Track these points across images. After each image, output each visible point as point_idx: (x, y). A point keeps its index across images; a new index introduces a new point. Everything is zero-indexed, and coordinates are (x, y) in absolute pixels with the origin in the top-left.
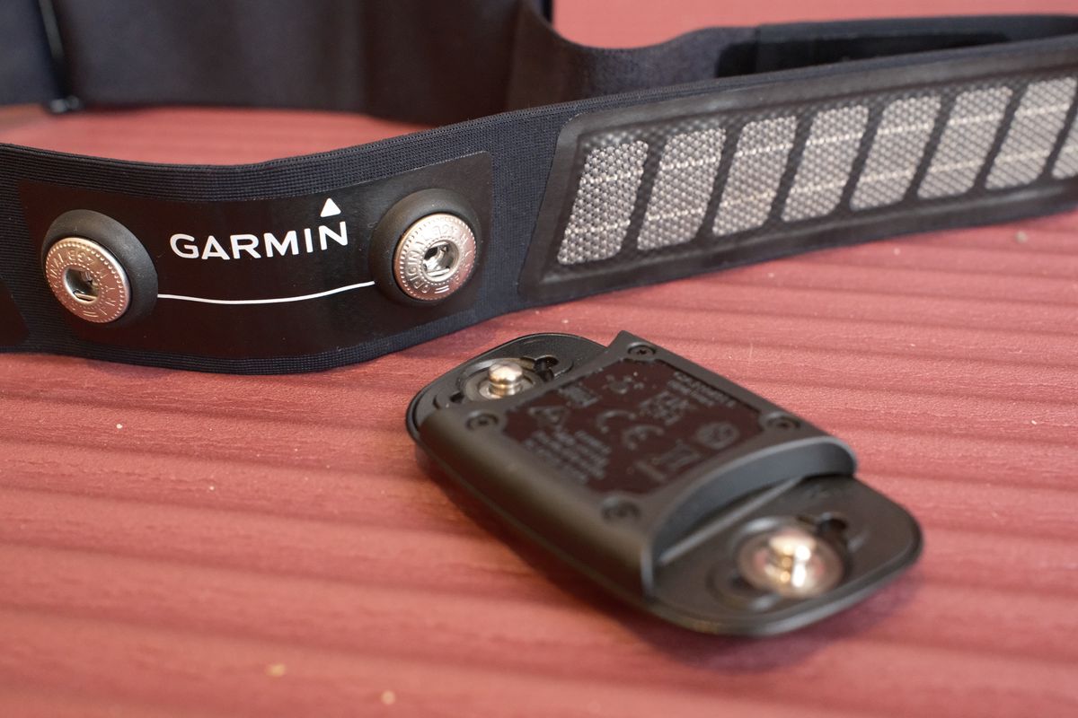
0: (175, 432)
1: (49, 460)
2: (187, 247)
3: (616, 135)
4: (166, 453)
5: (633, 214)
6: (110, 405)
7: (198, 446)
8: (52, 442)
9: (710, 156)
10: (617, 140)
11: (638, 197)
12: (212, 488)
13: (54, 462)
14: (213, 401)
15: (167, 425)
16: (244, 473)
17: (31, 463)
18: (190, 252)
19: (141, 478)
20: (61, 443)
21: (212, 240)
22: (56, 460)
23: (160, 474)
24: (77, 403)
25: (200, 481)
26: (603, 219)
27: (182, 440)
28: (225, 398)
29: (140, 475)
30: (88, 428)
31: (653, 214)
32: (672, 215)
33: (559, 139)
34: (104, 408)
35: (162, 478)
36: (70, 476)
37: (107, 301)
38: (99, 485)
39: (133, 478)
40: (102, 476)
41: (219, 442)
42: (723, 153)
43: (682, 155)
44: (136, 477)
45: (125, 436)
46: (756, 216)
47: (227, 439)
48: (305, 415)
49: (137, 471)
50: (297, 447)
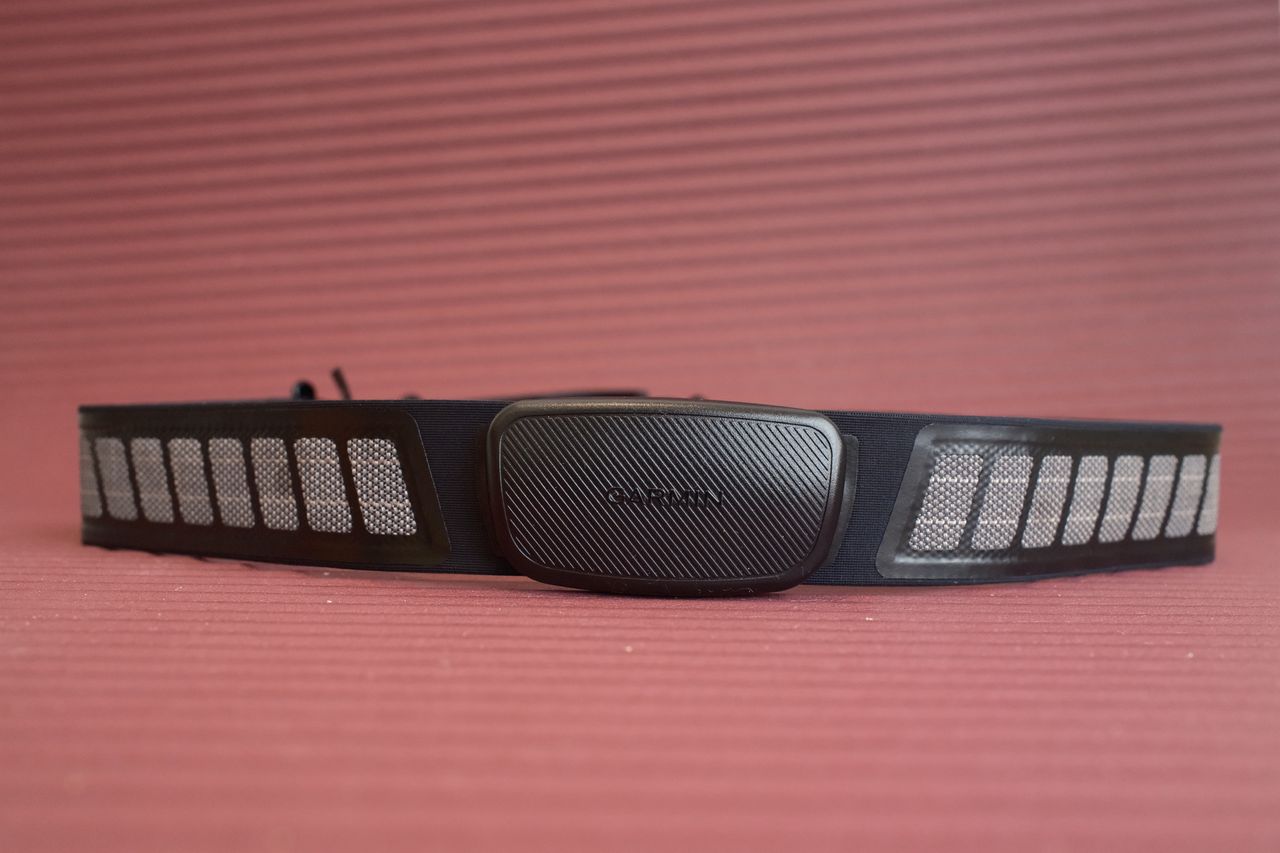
3: (971, 447)
5: (970, 515)
9: (1022, 477)
10: (972, 451)
11: (973, 501)
26: (946, 514)
31: (983, 519)
32: (996, 522)
33: (917, 440)
42: (1030, 477)
43: (1005, 473)
46: (1046, 536)
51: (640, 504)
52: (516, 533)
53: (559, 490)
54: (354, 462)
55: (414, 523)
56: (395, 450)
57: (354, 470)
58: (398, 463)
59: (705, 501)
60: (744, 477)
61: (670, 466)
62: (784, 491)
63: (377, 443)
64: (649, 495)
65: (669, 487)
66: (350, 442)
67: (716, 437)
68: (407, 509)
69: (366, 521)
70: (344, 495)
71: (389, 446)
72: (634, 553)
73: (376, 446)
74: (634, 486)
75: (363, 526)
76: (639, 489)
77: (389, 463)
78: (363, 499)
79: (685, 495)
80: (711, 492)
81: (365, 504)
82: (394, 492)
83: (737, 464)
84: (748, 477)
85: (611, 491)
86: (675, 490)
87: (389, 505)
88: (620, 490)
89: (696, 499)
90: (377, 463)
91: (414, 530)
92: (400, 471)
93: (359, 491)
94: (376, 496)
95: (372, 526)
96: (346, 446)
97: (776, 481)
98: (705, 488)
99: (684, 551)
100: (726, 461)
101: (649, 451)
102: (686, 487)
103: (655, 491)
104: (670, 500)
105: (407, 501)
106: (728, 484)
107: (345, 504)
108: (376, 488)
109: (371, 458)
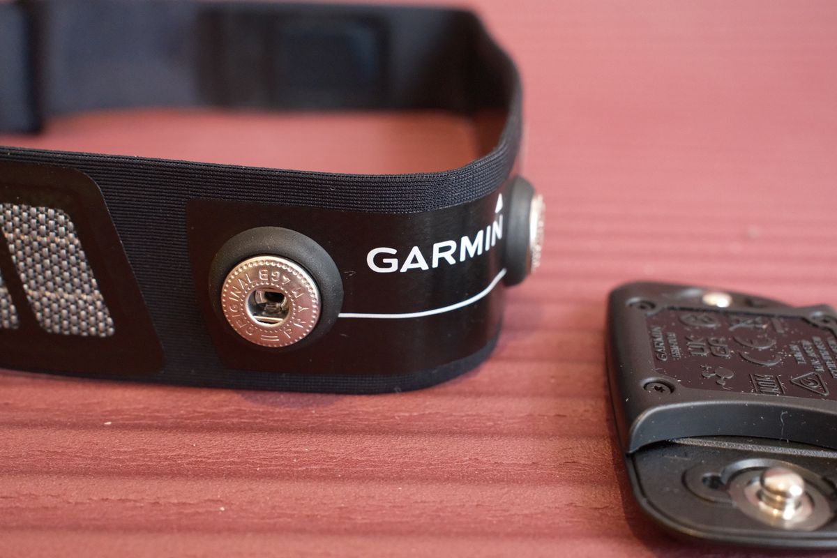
0: (155, 451)
1: (25, 493)
2: (385, 261)
4: (157, 474)
6: (73, 426)
7: (188, 464)
8: (22, 472)
12: (223, 509)
13: (31, 494)
14: (182, 415)
15: (145, 443)
16: (251, 490)
17: (4, 497)
18: (389, 265)
19: (138, 504)
20: (31, 472)
21: (415, 251)
22: (33, 492)
23: (158, 498)
24: (35, 426)
25: (206, 501)
27: (166, 458)
28: (195, 411)
29: (135, 501)
30: (55, 452)
34: (67, 430)
35: (162, 501)
36: (56, 508)
37: (297, 323)
38: (92, 516)
39: (128, 504)
40: (93, 505)
41: (209, 459)
44: (132, 502)
45: (101, 459)
47: (217, 454)
48: (288, 423)
49: (131, 497)
50: (295, 457)
54: (10, 236)
56: (70, 224)
57: (12, 247)
58: (77, 242)
63: (42, 214)
68: (99, 303)
69: (39, 315)
71: (62, 218)
73: (42, 217)
75: (36, 323)
77: (63, 241)
78: (30, 287)
81: (35, 294)
82: (76, 280)
87: (71, 297)
90: (45, 239)
91: (111, 330)
92: (82, 253)
93: (23, 276)
94: (50, 284)
95: (50, 323)
105: (96, 292)
108: (49, 273)
109: (34, 233)
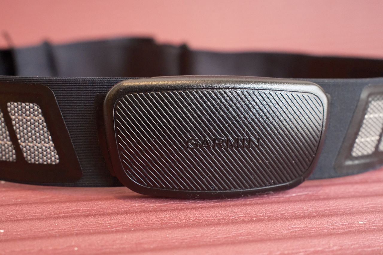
0: (36, 229)
7: (54, 233)
12: (76, 249)
25: (67, 247)
27: (43, 232)
33: (362, 95)
35: (44, 249)
41: (65, 230)
45: (8, 235)
47: (69, 227)
51: (209, 148)
52: (127, 168)
53: (155, 141)
54: (13, 117)
55: (57, 156)
56: (40, 110)
57: (14, 122)
58: (43, 118)
59: (249, 144)
60: (273, 128)
61: (227, 123)
62: (296, 135)
63: (27, 106)
64: (214, 141)
65: (227, 136)
66: (9, 104)
67: (256, 103)
68: (52, 148)
69: (25, 154)
70: (8, 138)
71: (36, 107)
72: (204, 177)
73: (27, 107)
74: (204, 137)
75: (23, 158)
76: (208, 138)
77: (37, 118)
78: (21, 141)
79: (236, 141)
80: (253, 138)
81: (24, 144)
82: (42, 137)
83: (269, 120)
84: (275, 128)
85: (190, 140)
86: (230, 138)
87: (39, 145)
88: (196, 140)
89: (243, 143)
90: (29, 118)
91: (58, 161)
92: (45, 124)
93: (18, 136)
94: (30, 139)
95: (30, 158)
96: (7, 107)
97: (292, 129)
98: (249, 136)
99: (235, 174)
100: (262, 118)
101: (214, 113)
102: (238, 136)
103: (218, 140)
104: (227, 144)
105: (51, 142)
106: (263, 133)
107: (10, 143)
108: (30, 134)
109: (24, 115)
